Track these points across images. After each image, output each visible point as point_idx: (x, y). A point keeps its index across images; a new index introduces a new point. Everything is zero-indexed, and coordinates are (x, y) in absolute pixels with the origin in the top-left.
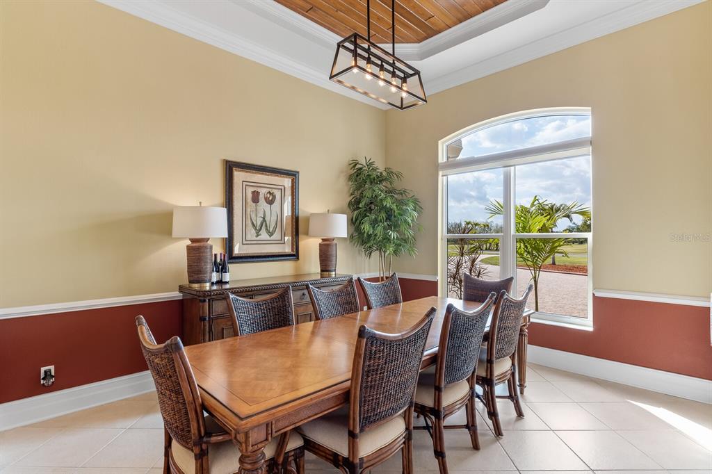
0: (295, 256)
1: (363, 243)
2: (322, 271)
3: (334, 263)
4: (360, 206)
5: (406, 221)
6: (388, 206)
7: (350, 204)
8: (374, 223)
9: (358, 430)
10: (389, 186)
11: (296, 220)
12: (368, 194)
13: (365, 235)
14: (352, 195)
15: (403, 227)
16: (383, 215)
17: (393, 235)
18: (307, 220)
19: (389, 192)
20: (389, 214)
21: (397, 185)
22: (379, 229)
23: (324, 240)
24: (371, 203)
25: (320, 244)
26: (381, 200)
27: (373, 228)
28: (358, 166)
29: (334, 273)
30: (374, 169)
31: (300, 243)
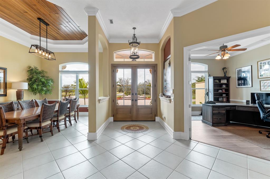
0: (5, 95)
1: (33, 91)
2: (17, 99)
3: (23, 97)
4: (32, 80)
5: (49, 85)
6: (43, 80)
7: (28, 79)
8: (38, 85)
9: (42, 121)
10: (43, 75)
11: (5, 84)
12: (35, 77)
13: (35, 89)
14: (28, 76)
15: (48, 87)
16: (41, 83)
17: (44, 89)
18: (11, 84)
19: (43, 77)
20: (43, 83)
21: (45, 75)
22: (40, 87)
23: (18, 90)
24: (36, 79)
25: (17, 91)
26: (40, 79)
27: (38, 86)
28: (31, 68)
29: (22, 100)
30: (37, 70)
31: (7, 91)
